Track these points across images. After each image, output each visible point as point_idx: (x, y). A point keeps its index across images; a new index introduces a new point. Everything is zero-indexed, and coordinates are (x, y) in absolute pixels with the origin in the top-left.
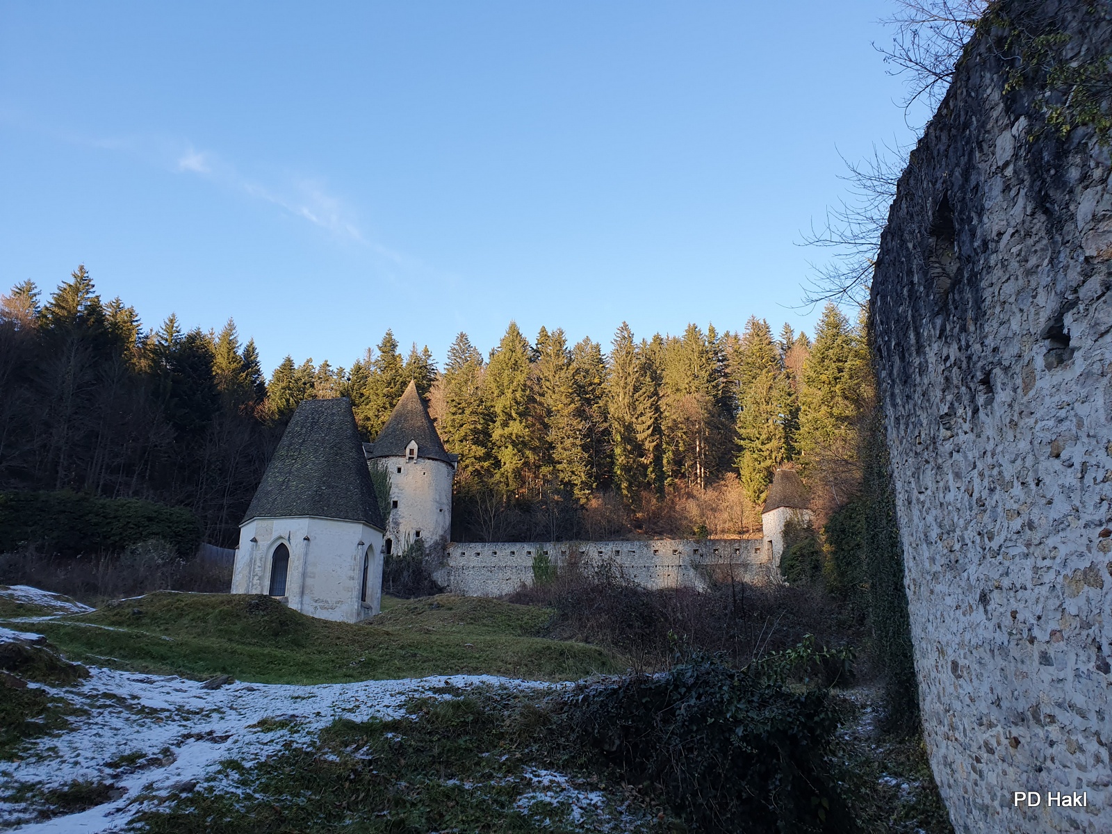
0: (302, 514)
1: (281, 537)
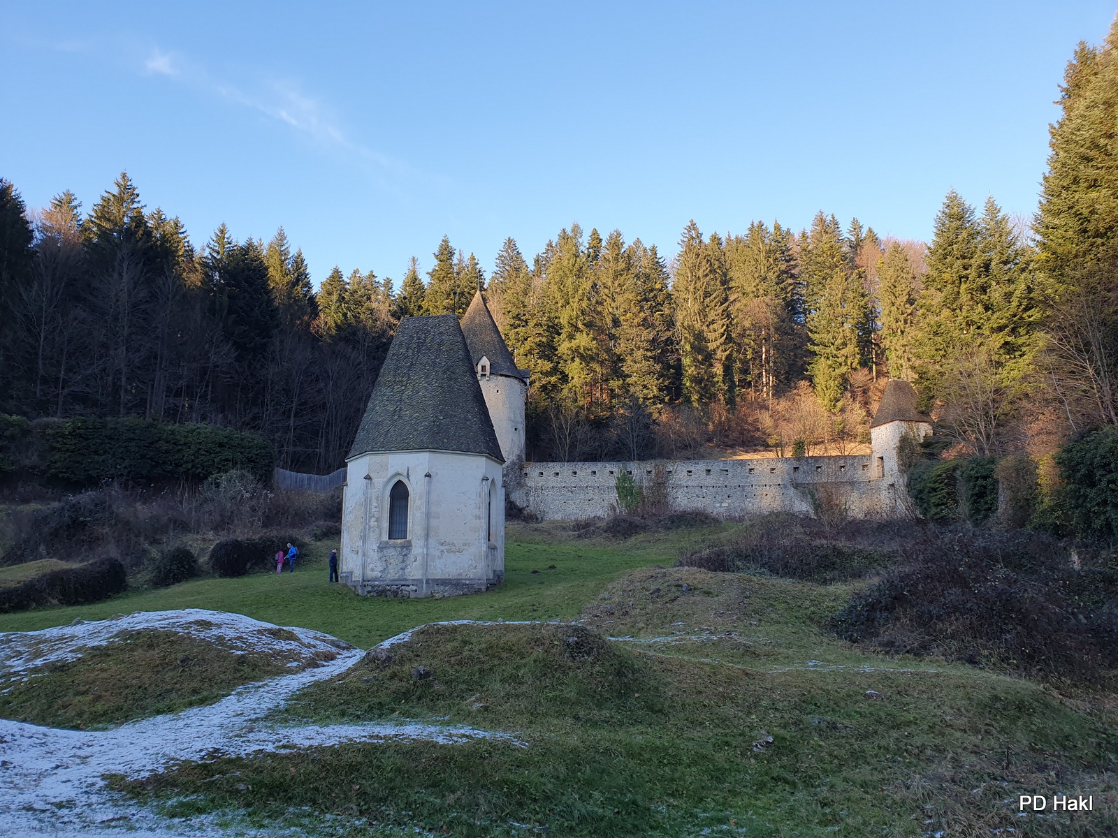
0: (421, 447)
1: (398, 474)
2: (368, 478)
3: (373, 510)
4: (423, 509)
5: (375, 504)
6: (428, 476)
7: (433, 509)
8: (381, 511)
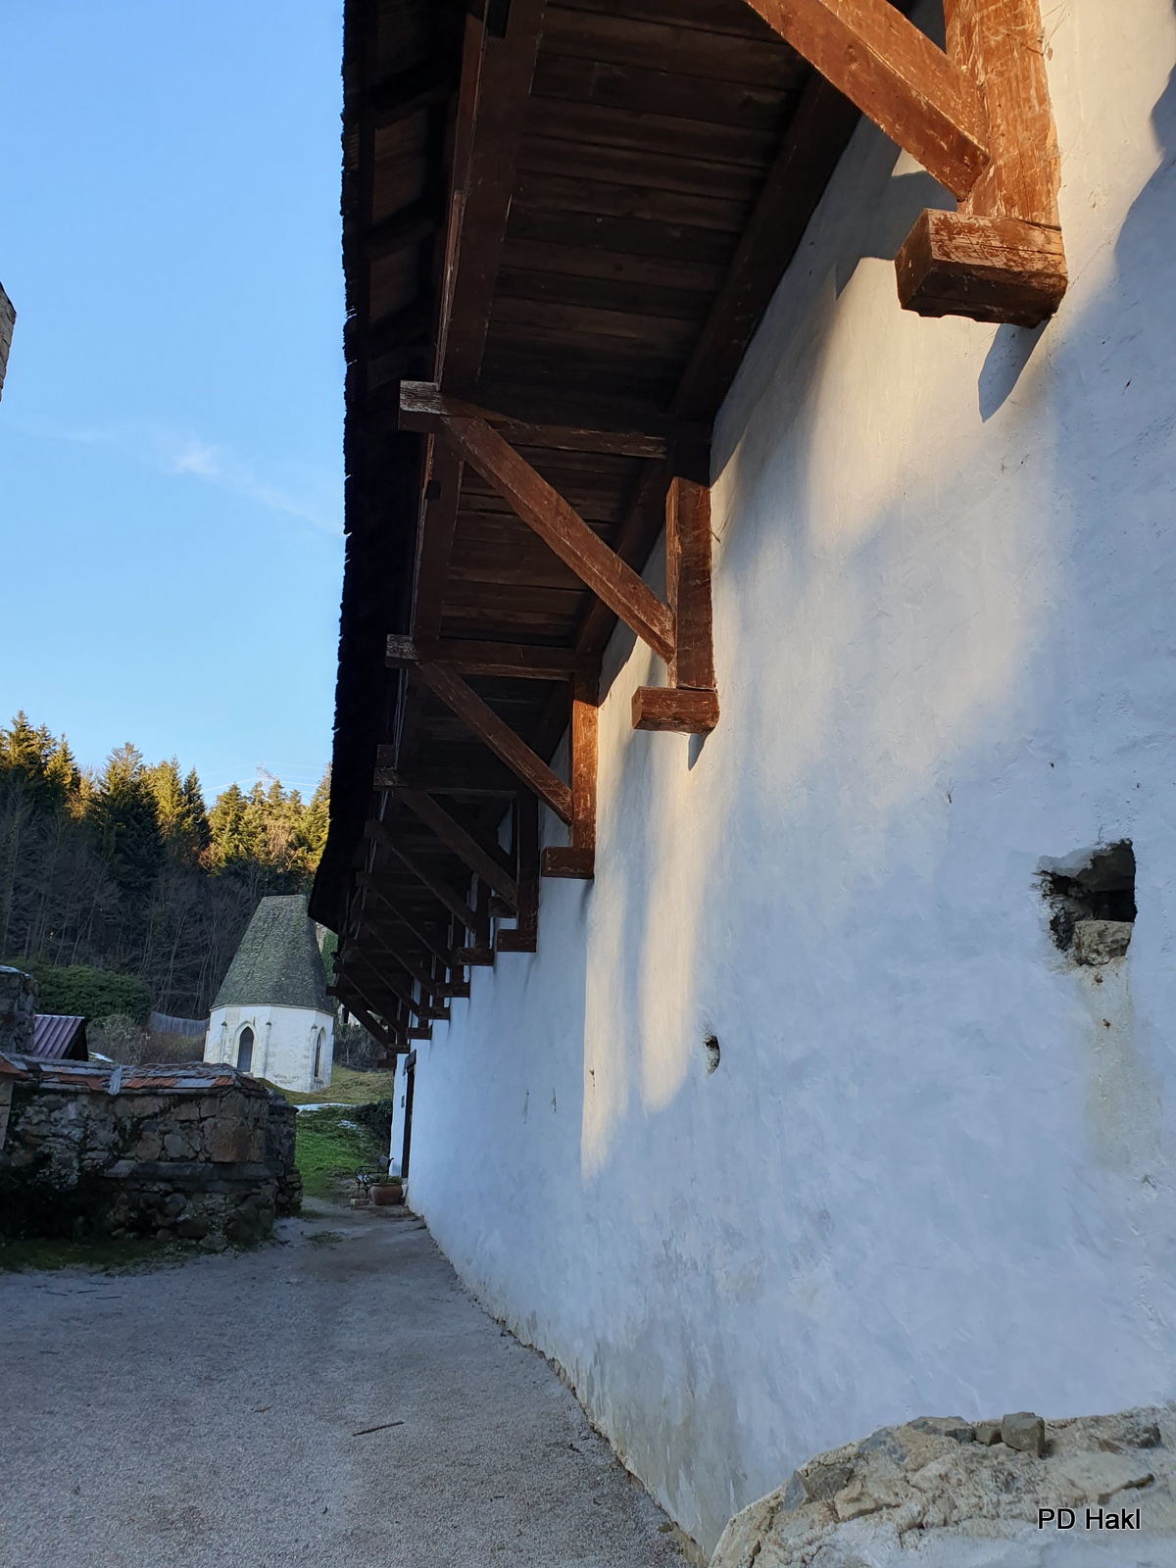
1: (247, 1022)
2: (224, 1024)
3: (227, 1049)
4: (263, 1050)
5: (228, 1044)
6: (269, 1024)
7: (271, 1049)
8: (233, 1050)
